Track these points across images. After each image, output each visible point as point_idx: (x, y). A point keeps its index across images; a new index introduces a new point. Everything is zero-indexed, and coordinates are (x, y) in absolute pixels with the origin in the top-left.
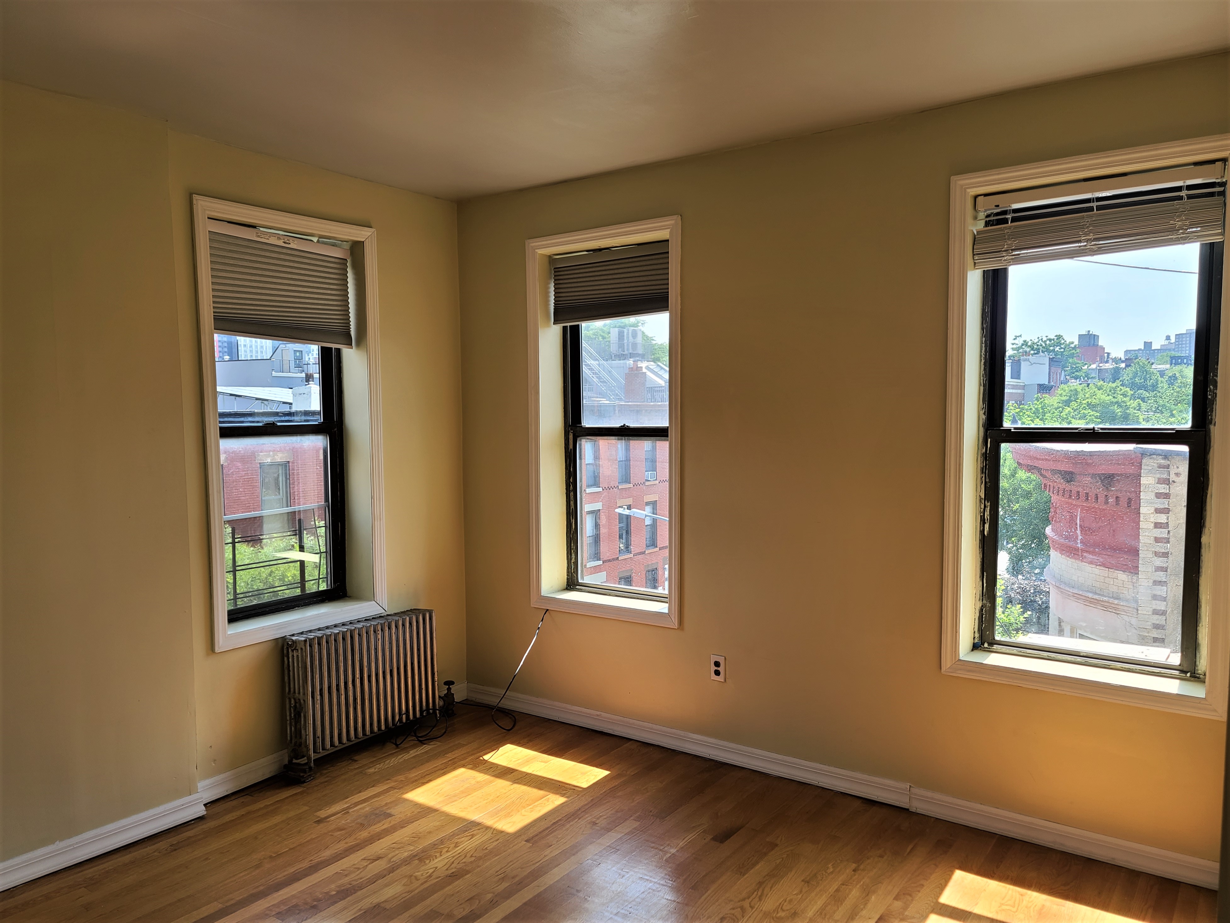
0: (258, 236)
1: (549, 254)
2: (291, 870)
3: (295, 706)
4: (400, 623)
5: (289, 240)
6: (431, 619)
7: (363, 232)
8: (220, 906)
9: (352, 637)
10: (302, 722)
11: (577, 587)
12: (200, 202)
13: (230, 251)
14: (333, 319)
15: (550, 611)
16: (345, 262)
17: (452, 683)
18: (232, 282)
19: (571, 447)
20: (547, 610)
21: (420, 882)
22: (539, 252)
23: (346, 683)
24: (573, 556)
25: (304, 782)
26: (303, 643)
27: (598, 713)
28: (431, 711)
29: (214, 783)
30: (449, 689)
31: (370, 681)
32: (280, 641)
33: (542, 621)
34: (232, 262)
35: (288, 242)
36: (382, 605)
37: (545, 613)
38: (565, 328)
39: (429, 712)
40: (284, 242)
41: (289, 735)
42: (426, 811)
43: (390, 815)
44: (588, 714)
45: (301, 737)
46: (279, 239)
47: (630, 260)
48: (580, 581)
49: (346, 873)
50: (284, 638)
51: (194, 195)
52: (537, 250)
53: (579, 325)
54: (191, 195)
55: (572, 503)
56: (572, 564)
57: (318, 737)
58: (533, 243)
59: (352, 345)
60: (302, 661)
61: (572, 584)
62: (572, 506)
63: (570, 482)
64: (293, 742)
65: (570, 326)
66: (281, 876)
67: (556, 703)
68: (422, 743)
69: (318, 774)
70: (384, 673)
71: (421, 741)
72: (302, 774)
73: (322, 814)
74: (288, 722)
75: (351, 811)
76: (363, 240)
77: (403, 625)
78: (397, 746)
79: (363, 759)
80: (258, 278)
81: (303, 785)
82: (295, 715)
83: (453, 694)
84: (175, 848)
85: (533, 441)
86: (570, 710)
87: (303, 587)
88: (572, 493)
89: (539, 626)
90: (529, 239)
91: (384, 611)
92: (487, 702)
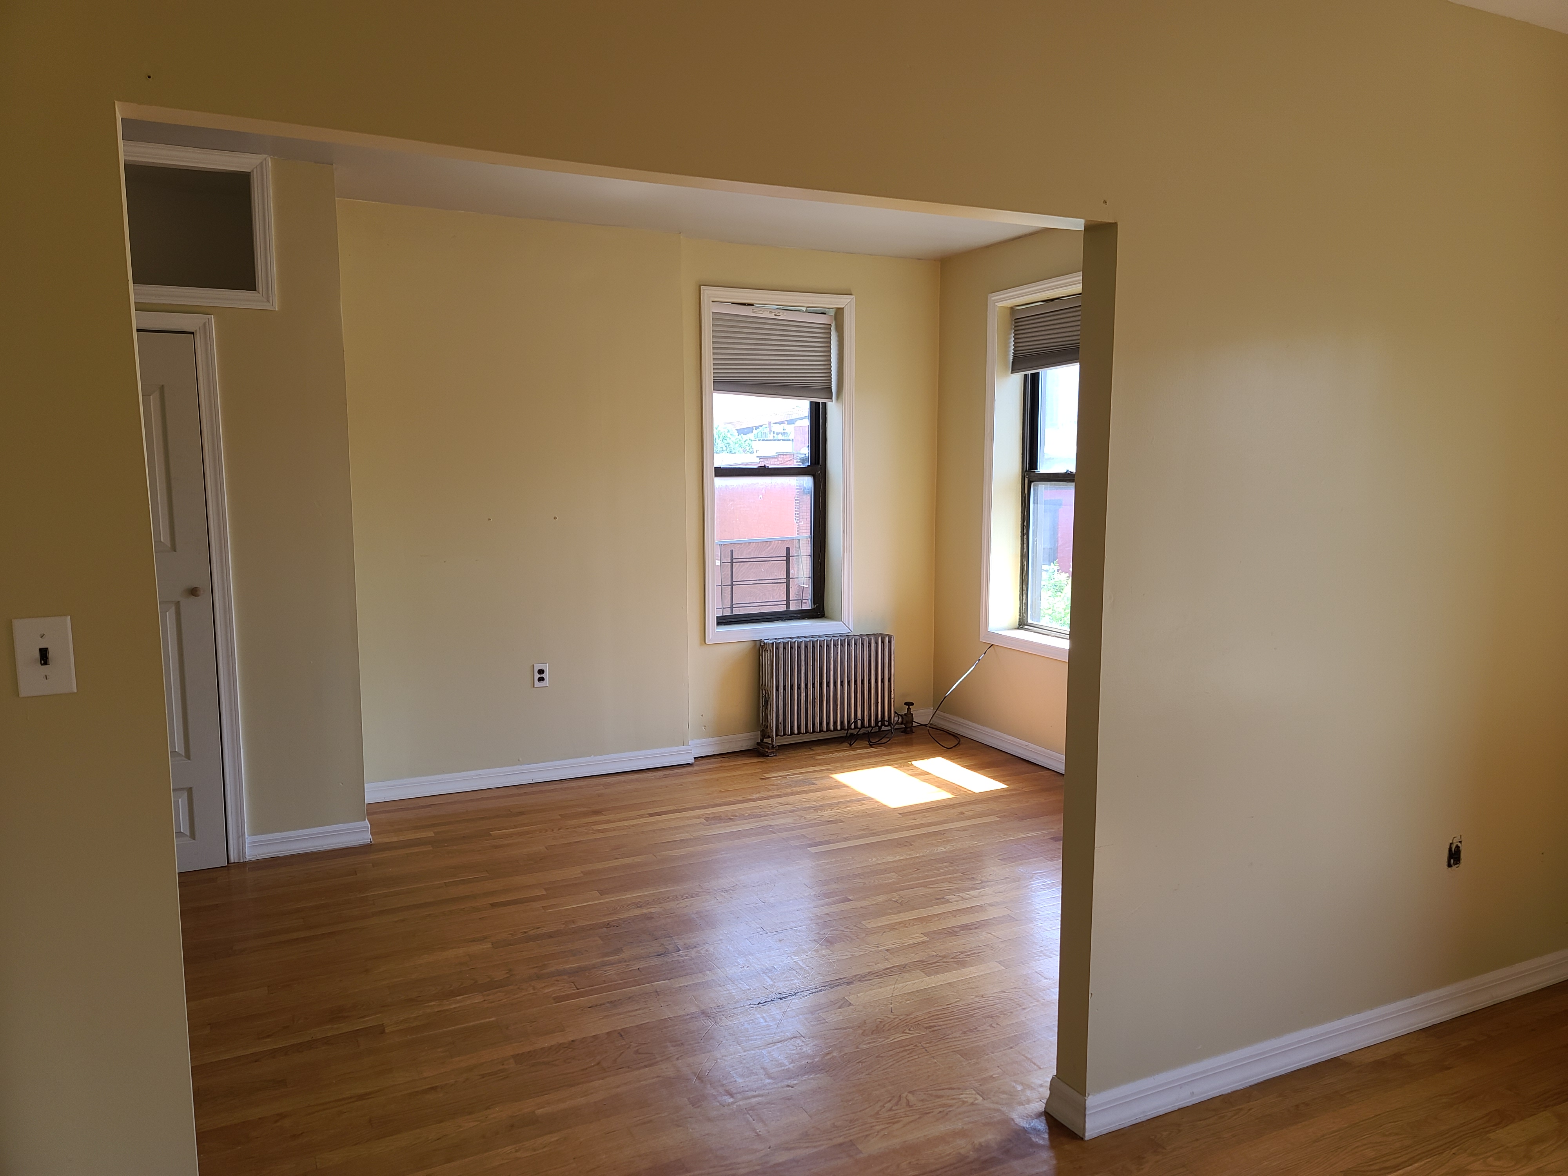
0: (754, 312)
1: (1010, 306)
2: (728, 799)
3: (765, 696)
4: (860, 641)
5: (778, 313)
6: (890, 642)
7: (842, 300)
8: (676, 808)
9: (813, 646)
10: (769, 709)
11: (1026, 627)
12: (707, 292)
13: (732, 327)
14: (817, 377)
15: (995, 647)
16: (829, 326)
17: (912, 704)
18: (732, 352)
19: (1026, 491)
20: (992, 645)
21: (806, 820)
22: (999, 305)
23: (806, 685)
24: (1024, 597)
25: (768, 756)
26: (771, 645)
27: (1027, 743)
28: (886, 722)
29: (704, 743)
30: (909, 709)
31: (828, 685)
32: (758, 642)
33: (985, 653)
34: (732, 335)
35: (778, 314)
36: (849, 625)
37: (989, 648)
38: (1025, 376)
39: (884, 723)
40: (775, 315)
41: (761, 719)
42: (840, 786)
43: (814, 784)
44: (1019, 744)
45: (768, 721)
46: (771, 312)
47: (1074, 309)
48: (1029, 622)
49: (762, 807)
50: (760, 641)
51: (702, 287)
52: (996, 304)
53: (1039, 373)
54: (700, 287)
55: (1025, 546)
56: (1023, 604)
57: (781, 723)
58: (993, 297)
59: (832, 399)
60: (770, 659)
61: (1022, 624)
62: (1025, 550)
63: (1024, 525)
64: (763, 724)
65: (1031, 374)
66: (720, 801)
67: (997, 732)
68: (871, 746)
69: (781, 754)
70: (842, 682)
71: (871, 745)
72: (766, 750)
73: (767, 776)
74: (761, 709)
75: (788, 777)
76: (842, 307)
77: (863, 644)
78: (851, 745)
79: (818, 750)
80: (753, 347)
81: (766, 758)
82: (765, 704)
83: (912, 714)
84: (665, 776)
85: (987, 485)
86: (1005, 739)
87: (788, 605)
88: (1025, 537)
89: (980, 658)
90: (992, 293)
91: (850, 632)
92: (946, 728)
